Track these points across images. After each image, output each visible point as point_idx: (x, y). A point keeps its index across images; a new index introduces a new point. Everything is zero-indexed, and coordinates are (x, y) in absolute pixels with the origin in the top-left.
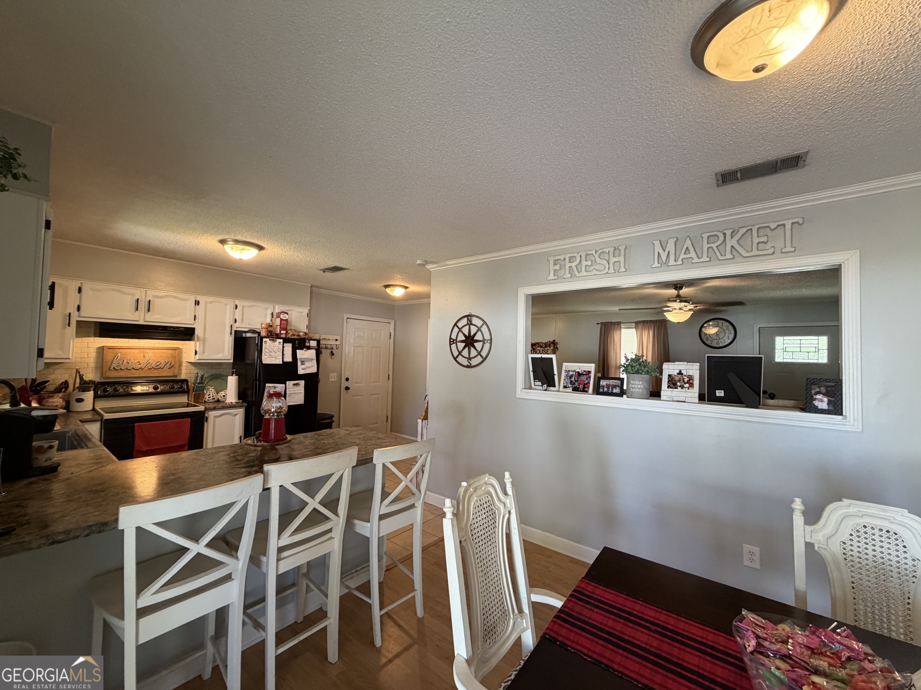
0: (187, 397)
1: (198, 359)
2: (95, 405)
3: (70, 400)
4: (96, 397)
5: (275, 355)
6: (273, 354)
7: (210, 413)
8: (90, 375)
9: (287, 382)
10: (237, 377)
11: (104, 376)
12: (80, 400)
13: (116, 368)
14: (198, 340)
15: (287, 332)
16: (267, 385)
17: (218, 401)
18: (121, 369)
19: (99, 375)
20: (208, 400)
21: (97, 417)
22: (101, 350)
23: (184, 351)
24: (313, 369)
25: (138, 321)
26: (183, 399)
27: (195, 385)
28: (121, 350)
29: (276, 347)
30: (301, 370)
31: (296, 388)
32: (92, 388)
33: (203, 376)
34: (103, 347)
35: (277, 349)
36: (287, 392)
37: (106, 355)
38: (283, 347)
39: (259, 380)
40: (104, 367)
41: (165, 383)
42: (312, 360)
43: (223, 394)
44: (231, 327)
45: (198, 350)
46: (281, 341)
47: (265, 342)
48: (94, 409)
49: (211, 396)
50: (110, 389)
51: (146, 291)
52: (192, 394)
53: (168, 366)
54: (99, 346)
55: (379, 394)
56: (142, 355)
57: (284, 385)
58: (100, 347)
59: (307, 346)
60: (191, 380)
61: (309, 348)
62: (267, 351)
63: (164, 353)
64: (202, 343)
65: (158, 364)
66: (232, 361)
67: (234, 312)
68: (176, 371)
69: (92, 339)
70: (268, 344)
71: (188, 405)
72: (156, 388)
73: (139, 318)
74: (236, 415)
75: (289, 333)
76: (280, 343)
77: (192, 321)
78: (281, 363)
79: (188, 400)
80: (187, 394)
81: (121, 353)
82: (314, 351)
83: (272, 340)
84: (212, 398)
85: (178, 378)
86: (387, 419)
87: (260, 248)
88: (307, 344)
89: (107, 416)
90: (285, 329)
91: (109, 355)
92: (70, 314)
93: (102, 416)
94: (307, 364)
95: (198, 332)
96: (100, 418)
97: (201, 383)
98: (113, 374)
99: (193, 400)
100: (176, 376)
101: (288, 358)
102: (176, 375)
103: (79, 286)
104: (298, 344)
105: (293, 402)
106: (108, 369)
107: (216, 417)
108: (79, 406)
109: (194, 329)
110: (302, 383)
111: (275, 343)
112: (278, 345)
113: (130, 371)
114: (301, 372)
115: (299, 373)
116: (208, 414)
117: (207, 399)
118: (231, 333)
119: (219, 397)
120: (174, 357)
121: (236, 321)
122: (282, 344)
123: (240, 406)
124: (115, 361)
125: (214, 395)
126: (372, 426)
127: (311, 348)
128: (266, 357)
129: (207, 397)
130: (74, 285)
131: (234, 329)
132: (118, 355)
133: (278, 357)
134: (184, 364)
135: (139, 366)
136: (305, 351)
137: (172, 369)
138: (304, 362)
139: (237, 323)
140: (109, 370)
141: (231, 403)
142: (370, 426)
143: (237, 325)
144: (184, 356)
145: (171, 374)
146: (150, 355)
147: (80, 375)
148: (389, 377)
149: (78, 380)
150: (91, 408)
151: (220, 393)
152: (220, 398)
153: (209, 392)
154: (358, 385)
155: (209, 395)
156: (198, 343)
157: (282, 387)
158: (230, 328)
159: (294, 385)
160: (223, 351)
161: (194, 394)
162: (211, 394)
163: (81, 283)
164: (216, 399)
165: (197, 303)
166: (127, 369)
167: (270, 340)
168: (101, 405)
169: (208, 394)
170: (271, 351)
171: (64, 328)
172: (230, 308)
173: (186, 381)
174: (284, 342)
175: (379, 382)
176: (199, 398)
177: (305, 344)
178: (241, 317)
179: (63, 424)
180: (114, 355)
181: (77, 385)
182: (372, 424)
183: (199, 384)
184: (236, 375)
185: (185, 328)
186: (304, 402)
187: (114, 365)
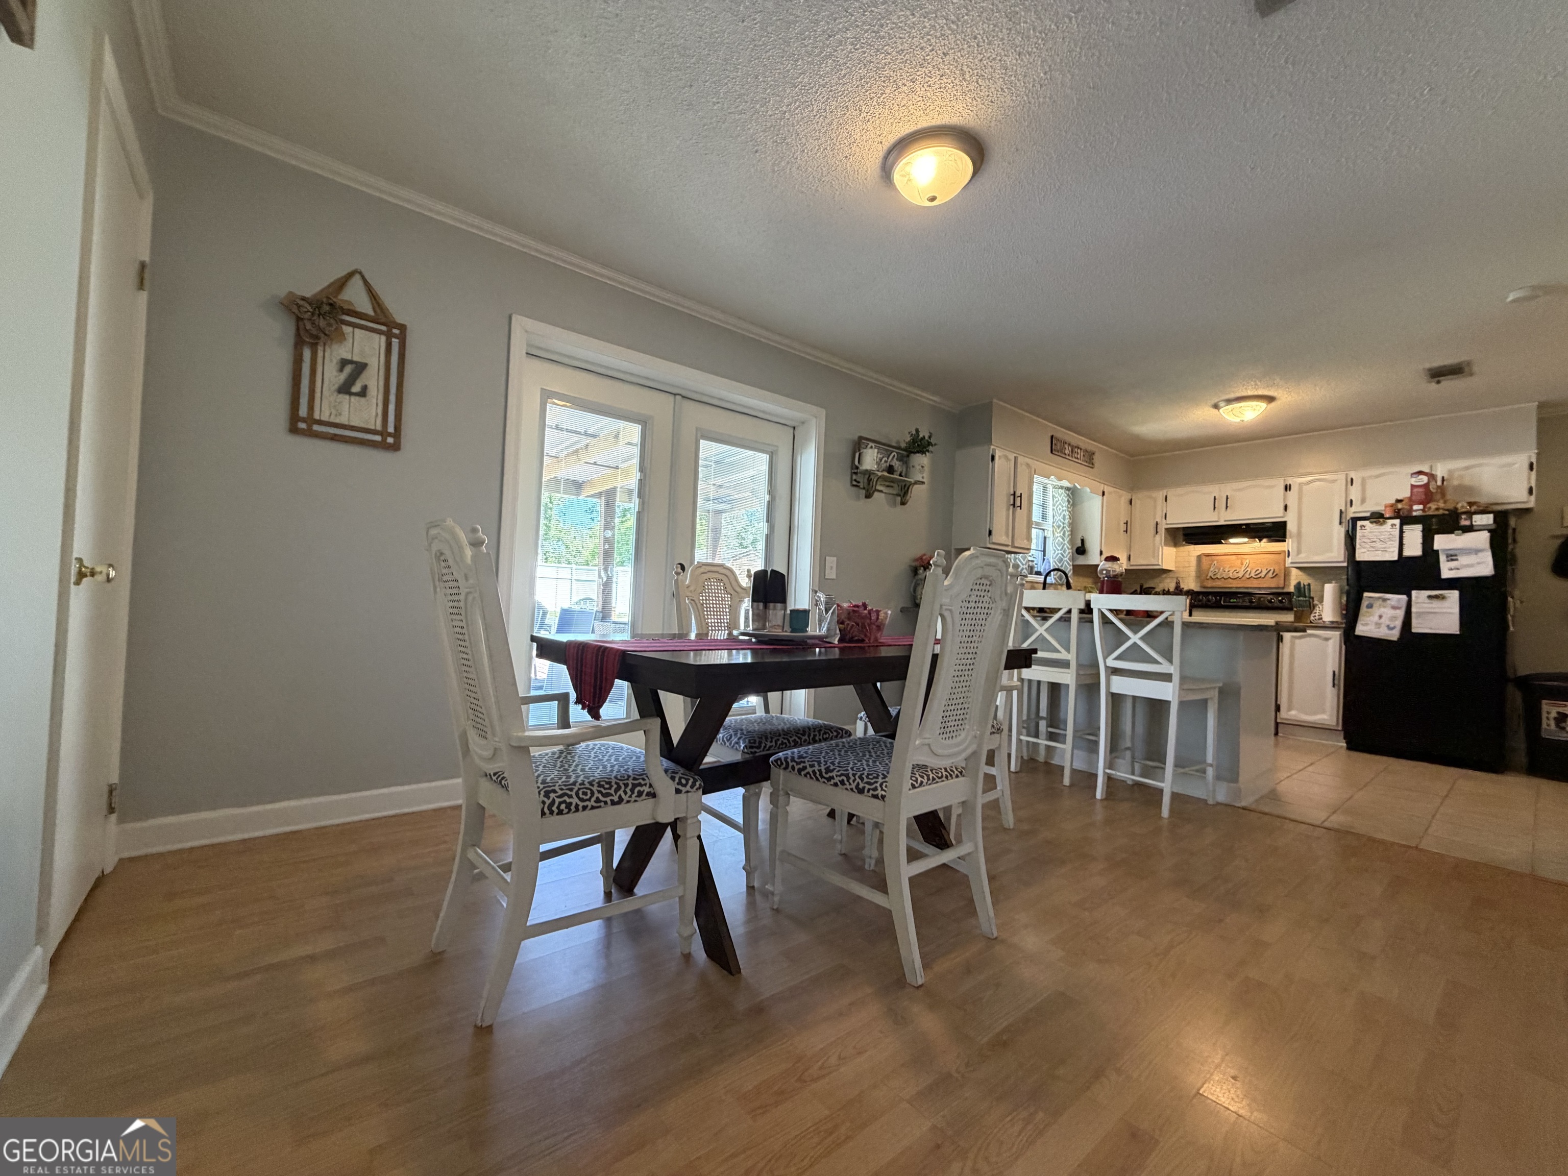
1: (1291, 563)
5: (1383, 546)
6: (1378, 545)
8: (1189, 584)
9: (1413, 592)
14: (1290, 537)
15: (1425, 506)
16: (1366, 594)
19: (1199, 585)
29: (1385, 533)
30: (1450, 571)
31: (1439, 604)
33: (1306, 586)
34: (1201, 554)
35: (1387, 536)
36: (1414, 609)
38: (1401, 532)
41: (1277, 596)
42: (1481, 550)
44: (1341, 513)
45: (1291, 551)
46: (1397, 522)
47: (1362, 526)
49: (1317, 614)
53: (1270, 575)
56: (1239, 561)
57: (1404, 598)
58: (1197, 556)
59: (1465, 526)
61: (1471, 529)
62: (1367, 541)
64: (1295, 539)
66: (1345, 564)
67: (1347, 489)
70: (1366, 529)
73: (1219, 518)
74: (1327, 639)
75: (1429, 508)
76: (1393, 525)
77: (1282, 513)
78: (1397, 559)
80: (1292, 612)
82: (1484, 535)
83: (1376, 522)
85: (1286, 590)
87: (1270, 399)
88: (1464, 522)
90: (1424, 502)
92: (1158, 521)
94: (1466, 560)
95: (1291, 527)
101: (1415, 550)
103: (1166, 496)
104: (1439, 525)
105: (1431, 629)
109: (1285, 523)
110: (1453, 594)
111: (1383, 527)
112: (1391, 530)
114: (1449, 574)
115: (1444, 576)
117: (1314, 618)
118: (1342, 522)
120: (1278, 563)
121: (1351, 503)
122: (1398, 526)
123: (1339, 627)
127: (1477, 528)
128: (1365, 550)
129: (1313, 615)
130: (1161, 495)
131: (1349, 516)
133: (1388, 550)
134: (1294, 573)
135: (1236, 575)
136: (1458, 535)
138: (1455, 556)
139: (1354, 506)
141: (1329, 621)
143: (1353, 509)
157: (1401, 599)
158: (1339, 515)
159: (1430, 597)
160: (1330, 551)
162: (1318, 611)
163: (1167, 493)
165: (1287, 488)
167: (1371, 522)
169: (1315, 612)
170: (1374, 540)
171: (1154, 536)
172: (1339, 484)
173: (1291, 593)
174: (1403, 524)
176: (1301, 616)
177: (1459, 523)
178: (1357, 498)
185: (1273, 523)
186: (1460, 630)
187: (1210, 574)
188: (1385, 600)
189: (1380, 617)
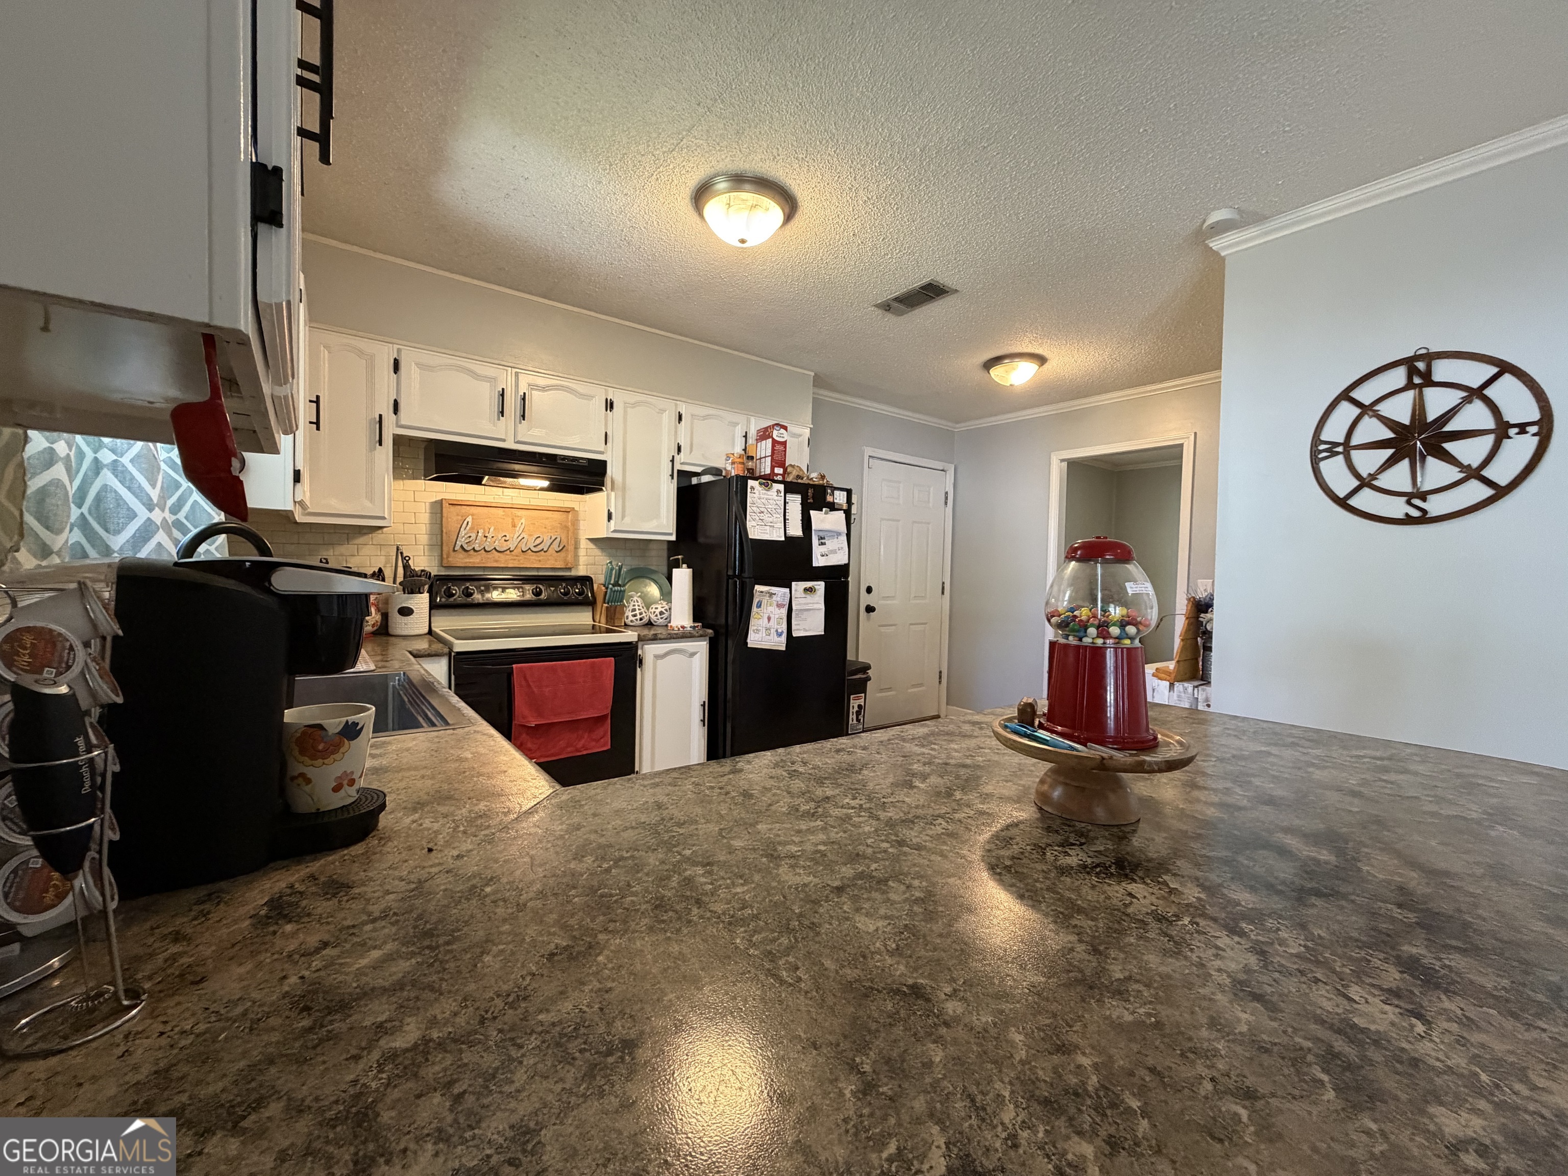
0: (591, 614)
1: (615, 531)
2: (432, 625)
3: (390, 610)
4: (433, 606)
5: (771, 520)
6: (766, 517)
7: (646, 646)
8: (422, 562)
9: (794, 584)
10: (691, 570)
11: (445, 563)
12: (406, 612)
13: (465, 546)
14: (612, 489)
15: (785, 470)
16: (758, 588)
17: (650, 624)
18: (474, 549)
19: (436, 562)
20: (632, 621)
21: (438, 647)
22: (438, 507)
23: (581, 517)
24: (839, 559)
25: (504, 440)
26: (583, 617)
27: (607, 588)
28: (473, 510)
29: (771, 502)
30: (819, 557)
31: (810, 598)
32: (426, 587)
33: (620, 568)
34: (442, 500)
35: (774, 507)
36: (794, 607)
37: (447, 518)
38: (785, 503)
39: (739, 576)
40: (444, 545)
41: (552, 582)
42: (839, 534)
43: (660, 609)
44: (672, 461)
45: (612, 510)
46: (781, 487)
47: (752, 488)
48: (430, 632)
49: (637, 612)
50: (456, 590)
51: (517, 374)
52: (601, 607)
53: (555, 546)
54: (434, 500)
55: (925, 624)
56: (510, 521)
57: (787, 590)
58: (436, 502)
59: (829, 503)
60: (599, 579)
61: (832, 507)
62: (755, 509)
63: (547, 518)
64: (620, 493)
65: (538, 541)
66: (673, 538)
67: (676, 428)
68: (570, 558)
69: (421, 484)
70: (756, 493)
71: (594, 630)
72: (537, 593)
73: (507, 435)
74: (692, 655)
75: (789, 474)
76: (778, 492)
77: (601, 447)
78: (783, 539)
79: (594, 621)
80: (590, 608)
81: (472, 515)
82: (841, 515)
83: (764, 484)
84: (638, 617)
85: (573, 573)
86: (940, 677)
88: (830, 499)
89: (461, 646)
90: (782, 464)
91: (452, 517)
92: (380, 416)
93: (450, 646)
94: (831, 544)
95: (613, 471)
96: (446, 650)
97: (616, 584)
98: (460, 560)
99: (603, 620)
100: (570, 569)
101: (796, 530)
102: (570, 565)
103: (395, 356)
104: (813, 498)
105: (805, 630)
106: (451, 549)
107: (658, 657)
108: (405, 624)
109: (604, 463)
110: (820, 586)
111: (769, 493)
112: (776, 498)
113: (489, 555)
114: (818, 561)
115: (815, 564)
116: (642, 648)
117: (631, 618)
118: (672, 476)
119: (653, 616)
120: (565, 528)
121: (679, 449)
122: (782, 494)
123: (701, 636)
124: (463, 532)
125: (642, 610)
126: (913, 690)
127: (836, 507)
128: (754, 523)
129: (629, 613)
130: (385, 354)
131: (678, 467)
132: (468, 519)
133: (776, 526)
134: (584, 544)
135: (506, 545)
136: (826, 513)
137: (562, 554)
138: (824, 538)
139: (682, 453)
140: (454, 551)
141: (683, 627)
142: (910, 691)
143: (682, 457)
144: (582, 527)
145: (559, 565)
146: (523, 521)
147: (403, 558)
148: (943, 588)
149: (401, 571)
150: (426, 630)
151: (654, 606)
152: (653, 618)
153: (632, 603)
154: (889, 602)
155: (634, 610)
156: (613, 494)
157: (785, 593)
158: (670, 464)
159: (806, 590)
160: (657, 516)
161: (607, 608)
162: (637, 607)
163: (399, 351)
164: (645, 620)
165: (610, 405)
166: (486, 551)
167: (757, 485)
168: (445, 623)
169: (631, 608)
170: (762, 510)
171: (372, 449)
172: (668, 418)
173: (586, 580)
174: (786, 491)
175: (924, 597)
176: (614, 617)
177: (825, 498)
178: (689, 442)
179: (379, 658)
180: (460, 518)
181: (400, 578)
182: (914, 686)
183: (614, 585)
184: (688, 567)
185: (590, 460)
186: (825, 631)
187: (461, 541)
188: (771, 595)
189: (769, 619)
